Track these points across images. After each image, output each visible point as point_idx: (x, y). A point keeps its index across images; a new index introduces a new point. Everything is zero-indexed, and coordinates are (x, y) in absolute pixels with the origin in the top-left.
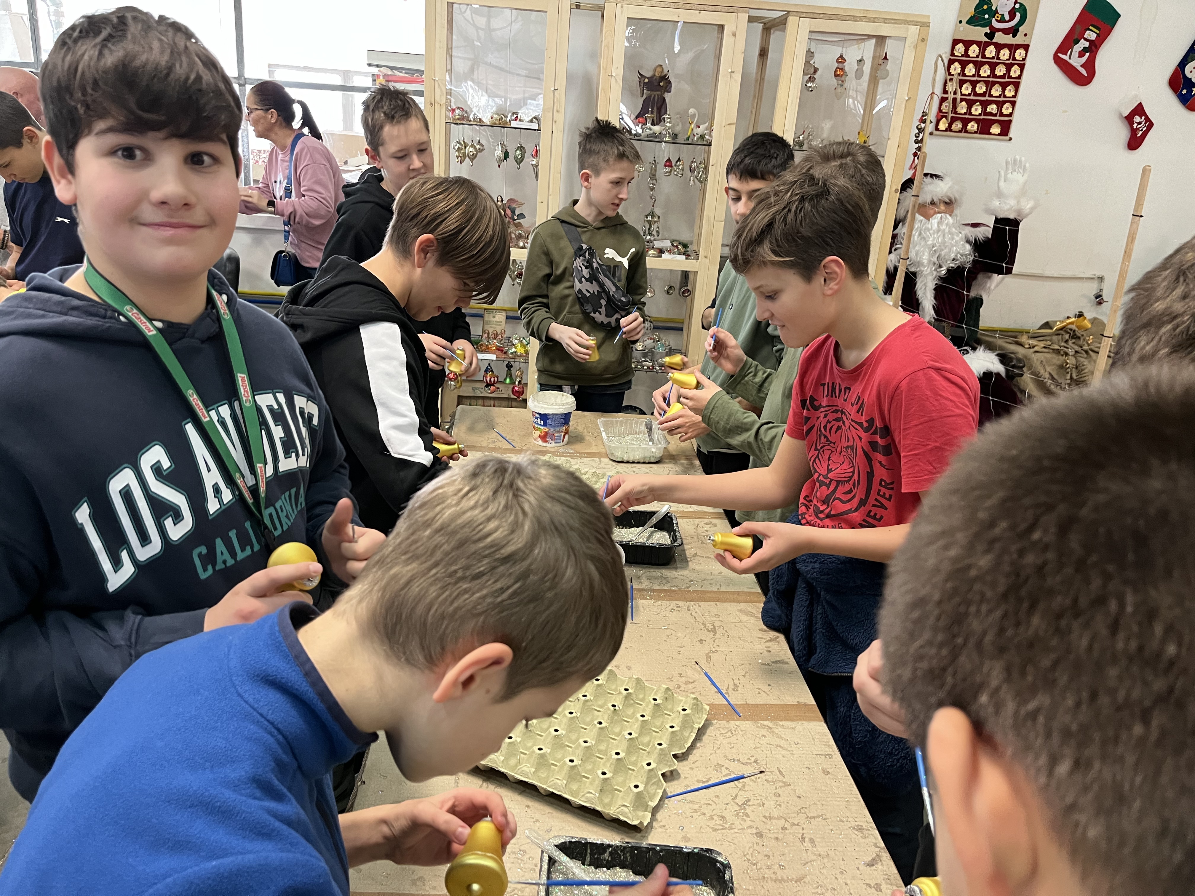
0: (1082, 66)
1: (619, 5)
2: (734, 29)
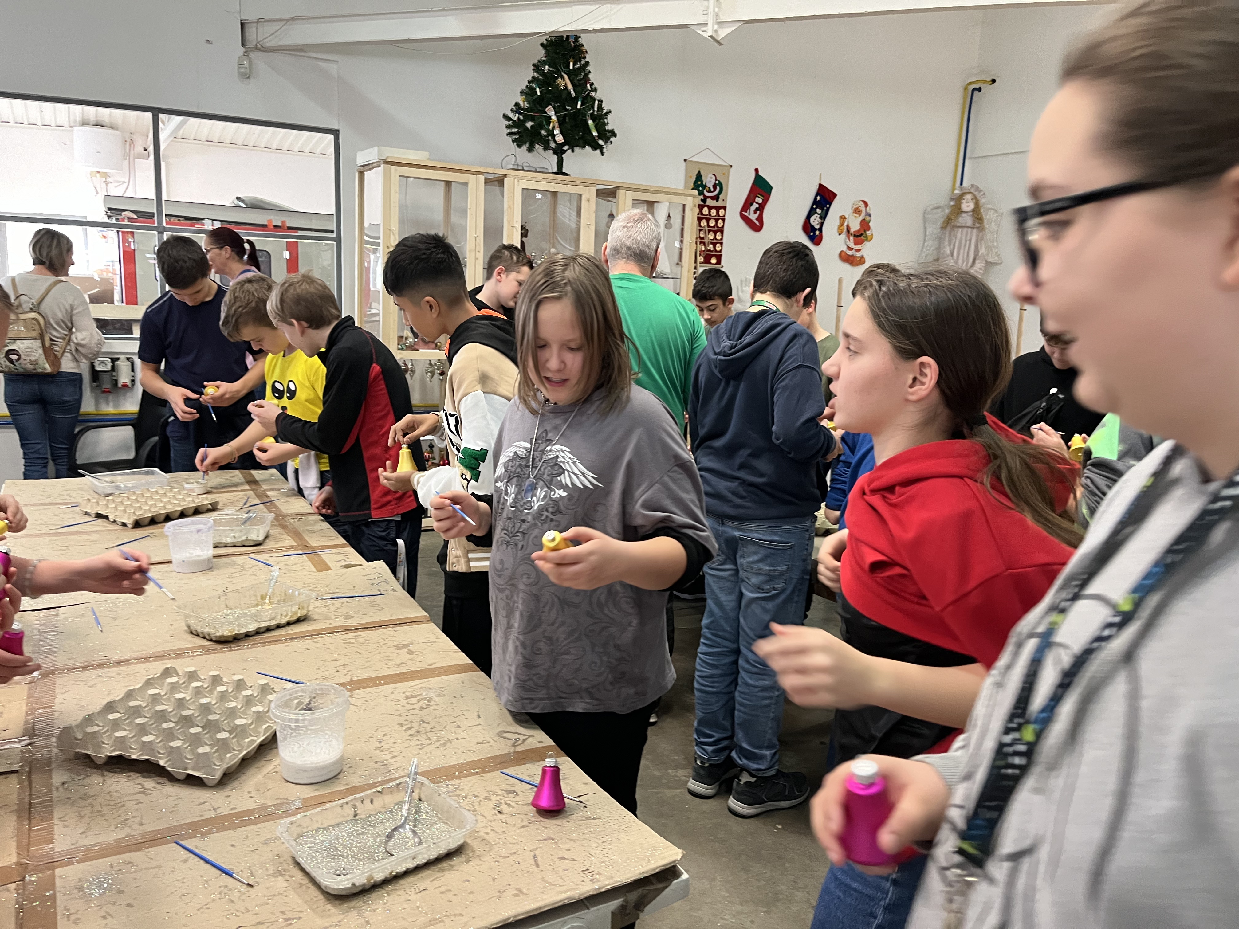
0: (757, 219)
1: (516, 180)
2: (588, 196)
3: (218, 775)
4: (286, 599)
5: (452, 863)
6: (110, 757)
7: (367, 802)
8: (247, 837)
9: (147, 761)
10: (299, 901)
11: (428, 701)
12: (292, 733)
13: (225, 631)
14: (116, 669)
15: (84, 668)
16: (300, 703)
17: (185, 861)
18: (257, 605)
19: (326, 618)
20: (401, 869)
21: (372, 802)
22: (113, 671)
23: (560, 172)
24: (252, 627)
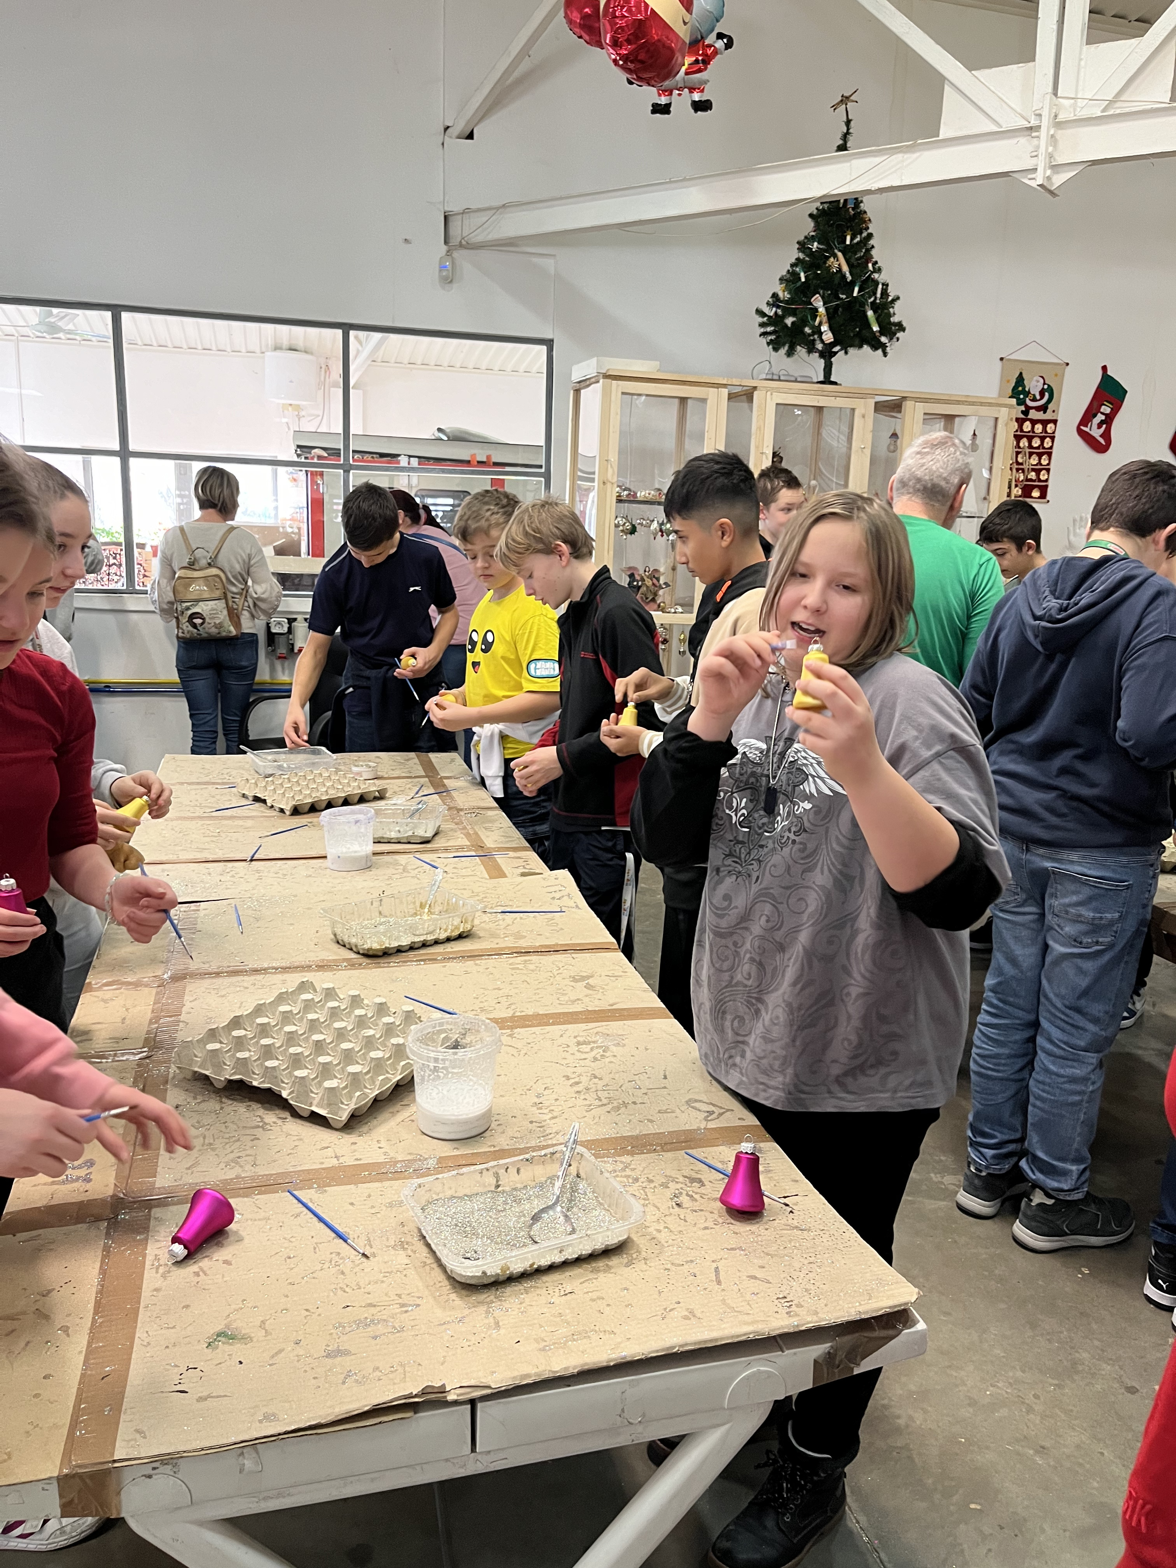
0: (1101, 436)
1: (769, 393)
2: (863, 411)
3: (344, 1116)
4: (450, 909)
5: (610, 1263)
6: (230, 1081)
7: (512, 1171)
8: (369, 1196)
9: (269, 1090)
10: (420, 1284)
11: (604, 1051)
12: (430, 1075)
13: (374, 944)
14: (253, 978)
15: (218, 974)
16: (446, 1039)
17: (298, 1215)
18: (416, 914)
19: (494, 935)
20: (545, 1262)
21: (518, 1171)
22: (248, 980)
23: (827, 380)
24: (405, 942)
